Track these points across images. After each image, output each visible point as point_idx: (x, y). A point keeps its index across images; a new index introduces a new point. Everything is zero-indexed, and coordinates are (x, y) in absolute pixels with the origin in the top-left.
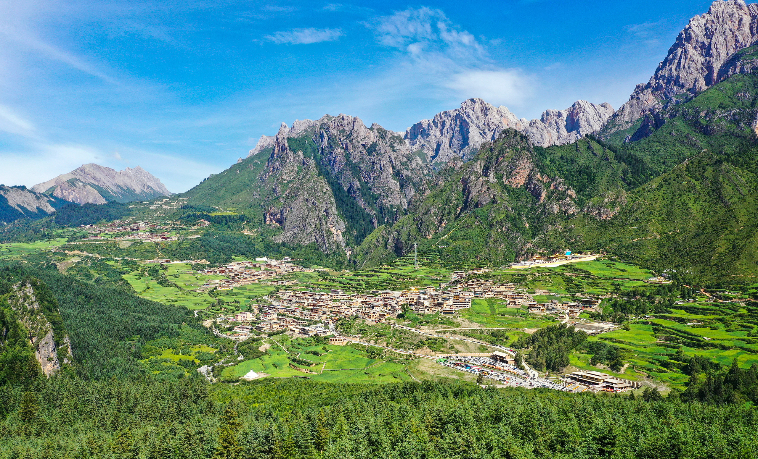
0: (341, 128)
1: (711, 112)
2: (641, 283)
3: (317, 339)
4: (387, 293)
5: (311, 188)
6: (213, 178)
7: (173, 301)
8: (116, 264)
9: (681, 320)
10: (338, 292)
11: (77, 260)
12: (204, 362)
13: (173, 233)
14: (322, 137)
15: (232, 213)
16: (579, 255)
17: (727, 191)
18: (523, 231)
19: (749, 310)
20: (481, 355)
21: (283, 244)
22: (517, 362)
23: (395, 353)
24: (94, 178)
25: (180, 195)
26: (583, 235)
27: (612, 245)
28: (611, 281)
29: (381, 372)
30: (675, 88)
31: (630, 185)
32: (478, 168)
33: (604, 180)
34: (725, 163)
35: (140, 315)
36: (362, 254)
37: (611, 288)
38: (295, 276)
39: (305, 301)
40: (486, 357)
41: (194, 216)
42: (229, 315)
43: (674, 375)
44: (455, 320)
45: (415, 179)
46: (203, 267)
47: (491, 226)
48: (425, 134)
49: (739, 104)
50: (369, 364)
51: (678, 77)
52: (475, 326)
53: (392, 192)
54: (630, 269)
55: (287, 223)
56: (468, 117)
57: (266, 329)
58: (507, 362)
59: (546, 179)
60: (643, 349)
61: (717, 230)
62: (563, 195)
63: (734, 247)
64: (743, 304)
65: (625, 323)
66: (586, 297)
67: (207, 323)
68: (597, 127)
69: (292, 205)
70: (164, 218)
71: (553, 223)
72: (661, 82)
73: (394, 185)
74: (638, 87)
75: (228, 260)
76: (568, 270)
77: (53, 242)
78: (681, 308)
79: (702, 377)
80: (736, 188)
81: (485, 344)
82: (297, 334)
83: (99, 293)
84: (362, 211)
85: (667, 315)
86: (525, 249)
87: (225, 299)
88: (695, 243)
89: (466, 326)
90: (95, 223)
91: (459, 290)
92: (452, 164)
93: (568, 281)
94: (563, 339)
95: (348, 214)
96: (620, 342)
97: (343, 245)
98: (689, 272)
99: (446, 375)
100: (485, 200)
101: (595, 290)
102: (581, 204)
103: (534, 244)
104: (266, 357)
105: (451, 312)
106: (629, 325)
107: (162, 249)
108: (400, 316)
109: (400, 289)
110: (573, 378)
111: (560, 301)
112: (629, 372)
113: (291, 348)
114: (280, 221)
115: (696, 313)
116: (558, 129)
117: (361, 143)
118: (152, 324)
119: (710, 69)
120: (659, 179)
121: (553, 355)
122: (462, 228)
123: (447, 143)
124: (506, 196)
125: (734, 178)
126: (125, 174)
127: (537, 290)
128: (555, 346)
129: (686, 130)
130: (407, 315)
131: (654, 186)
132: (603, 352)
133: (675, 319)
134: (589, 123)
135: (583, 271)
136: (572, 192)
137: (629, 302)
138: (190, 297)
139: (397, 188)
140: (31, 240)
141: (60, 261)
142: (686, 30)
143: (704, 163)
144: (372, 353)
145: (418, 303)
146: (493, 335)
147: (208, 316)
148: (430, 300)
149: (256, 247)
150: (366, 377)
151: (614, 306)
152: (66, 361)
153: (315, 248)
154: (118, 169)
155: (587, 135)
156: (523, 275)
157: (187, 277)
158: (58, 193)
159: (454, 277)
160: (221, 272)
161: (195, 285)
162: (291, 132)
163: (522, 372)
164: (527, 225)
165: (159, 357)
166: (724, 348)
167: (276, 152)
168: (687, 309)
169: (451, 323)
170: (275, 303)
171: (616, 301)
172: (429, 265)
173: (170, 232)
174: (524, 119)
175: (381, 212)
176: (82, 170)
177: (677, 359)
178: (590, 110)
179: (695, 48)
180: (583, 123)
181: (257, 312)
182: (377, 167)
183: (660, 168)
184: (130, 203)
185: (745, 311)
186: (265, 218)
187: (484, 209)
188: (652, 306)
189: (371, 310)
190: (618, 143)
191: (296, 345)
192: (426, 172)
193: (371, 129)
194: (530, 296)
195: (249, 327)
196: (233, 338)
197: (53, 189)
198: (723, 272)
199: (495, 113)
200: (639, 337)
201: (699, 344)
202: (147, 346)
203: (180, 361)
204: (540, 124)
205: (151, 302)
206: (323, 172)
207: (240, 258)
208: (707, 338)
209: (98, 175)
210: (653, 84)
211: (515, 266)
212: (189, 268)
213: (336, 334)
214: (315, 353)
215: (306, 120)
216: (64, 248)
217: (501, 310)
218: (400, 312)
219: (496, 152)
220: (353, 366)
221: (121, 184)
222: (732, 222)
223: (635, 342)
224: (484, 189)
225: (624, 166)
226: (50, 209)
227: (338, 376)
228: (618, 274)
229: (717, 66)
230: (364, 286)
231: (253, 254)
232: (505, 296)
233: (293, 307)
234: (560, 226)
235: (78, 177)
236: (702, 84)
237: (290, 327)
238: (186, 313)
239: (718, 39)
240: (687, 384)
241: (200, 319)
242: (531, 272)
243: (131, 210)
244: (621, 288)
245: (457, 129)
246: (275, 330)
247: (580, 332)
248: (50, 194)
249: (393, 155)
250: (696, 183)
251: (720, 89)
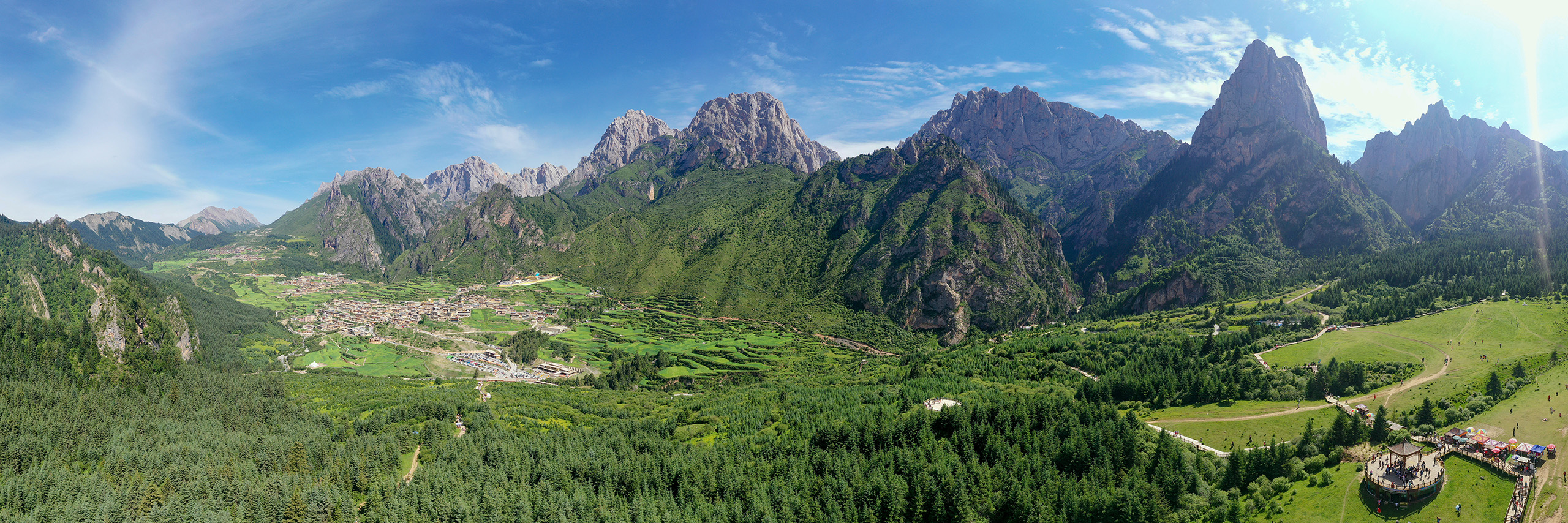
0: (378, 177)
1: (625, 182)
2: (583, 297)
3: (361, 338)
4: (411, 303)
5: (357, 222)
6: (288, 214)
7: (262, 304)
8: (226, 277)
9: (607, 323)
10: (376, 302)
11: (203, 273)
12: (282, 352)
13: (262, 255)
14: (365, 184)
15: (301, 240)
16: (545, 277)
17: (634, 236)
18: (507, 258)
19: (645, 315)
20: (477, 352)
21: (337, 263)
22: (503, 357)
23: (416, 351)
24: (212, 216)
25: (267, 227)
26: (547, 262)
27: (566, 270)
28: (565, 296)
29: (406, 366)
30: (605, 162)
31: (578, 228)
32: (477, 211)
33: (561, 223)
34: (633, 218)
35: (241, 316)
36: (393, 271)
37: (565, 301)
38: (345, 287)
39: (352, 308)
40: (481, 354)
41: (276, 242)
42: (299, 316)
43: (603, 362)
44: (459, 326)
45: (432, 215)
46: (281, 279)
47: (485, 253)
48: (439, 180)
49: (641, 179)
50: (397, 359)
51: (607, 155)
52: (474, 330)
53: (415, 225)
54: (577, 286)
55: (340, 247)
56: (470, 169)
57: (324, 328)
58: (495, 357)
59: (523, 221)
60: (584, 345)
61: (628, 262)
62: (534, 233)
63: (637, 274)
64: (641, 311)
65: (573, 325)
66: (549, 308)
67: (284, 322)
68: (557, 183)
69: (343, 235)
70: (256, 244)
71: (528, 252)
72: (597, 157)
73: (417, 220)
74: (583, 158)
75: (299, 275)
76: (537, 288)
77: (189, 261)
78: (607, 315)
79: (619, 362)
80: (638, 234)
81: (481, 344)
82: (346, 334)
83: (215, 300)
84: (393, 238)
85: (599, 320)
86: (509, 271)
87: (296, 303)
88: (615, 270)
89: (467, 331)
90: (213, 247)
91: (462, 303)
92: (458, 205)
93: (537, 296)
94: (534, 339)
95: (384, 241)
96: (570, 341)
97: (380, 264)
98: (613, 289)
99: (453, 369)
100: (481, 235)
101: (555, 302)
102: (546, 239)
103: (515, 268)
104: (324, 350)
105: (456, 320)
106: (576, 328)
107: (255, 267)
108: (420, 323)
109: (420, 300)
110: (540, 368)
111: (531, 310)
112: (575, 362)
113: (342, 345)
114: (334, 246)
115: (616, 318)
116: (531, 181)
117: (393, 188)
118: (248, 323)
119: (625, 153)
120: (595, 226)
121: (527, 352)
122: (465, 255)
123: (455, 188)
124: (495, 232)
125: (637, 228)
126: (231, 212)
127: (516, 303)
128: (528, 345)
129: (611, 192)
130: (425, 322)
131: (592, 230)
132: (559, 349)
133: (603, 322)
134: (552, 179)
135: (547, 289)
136: (540, 231)
137: (575, 310)
138: (273, 301)
139: (419, 221)
140: (177, 259)
141: (193, 274)
142: (612, 125)
143: (621, 217)
144: (400, 351)
145: (434, 313)
146: (486, 337)
147: (285, 316)
148: (442, 311)
149: (318, 265)
150: (395, 370)
151: (567, 313)
152: (196, 348)
153: (359, 266)
154: (227, 210)
155: (550, 191)
156: (507, 292)
157: (271, 286)
158: (192, 227)
159: (459, 292)
160: (294, 283)
161: (277, 293)
162: (342, 180)
163: (506, 365)
164: (510, 253)
165: (253, 347)
166: (631, 342)
167: (332, 195)
168: (610, 315)
169: (457, 329)
170: (331, 309)
171: (568, 310)
172: (441, 282)
173: (260, 254)
174: (508, 173)
175: (407, 239)
176: (205, 211)
177: (604, 351)
178: (553, 170)
179: (617, 138)
180: (548, 179)
181: (318, 315)
182: (404, 206)
183: (596, 217)
184: (235, 233)
185: (642, 316)
186: (324, 244)
187: (480, 241)
188: (590, 313)
189: (399, 318)
190: (570, 197)
191: (346, 342)
192: (439, 210)
193: (400, 178)
194: (512, 306)
195: (313, 326)
196: (301, 334)
197: (189, 224)
198: (631, 290)
199: (489, 168)
200: (582, 336)
201: (617, 340)
202: (245, 339)
203: (266, 351)
204: (519, 177)
205: (247, 305)
206: (366, 211)
207: (306, 273)
208: (622, 336)
209: (216, 214)
210: (592, 158)
211: (502, 285)
212: (273, 280)
213: (374, 335)
214: (359, 350)
215: (353, 171)
216: (195, 265)
217: (492, 318)
218: (420, 320)
219: (489, 200)
220: (386, 361)
221: (229, 219)
222: (636, 257)
223: (580, 340)
224: (480, 227)
225: (574, 214)
226: (188, 238)
227: (375, 368)
228: (570, 290)
229: (629, 152)
230: (394, 297)
231: (315, 270)
232: (495, 307)
233: (343, 312)
234: (532, 255)
235: (204, 216)
236: (620, 161)
237: (341, 328)
238: (270, 314)
239: (630, 134)
240: (610, 368)
241: (279, 318)
242: (512, 289)
243: (235, 238)
244: (571, 301)
245: (462, 178)
246: (331, 330)
247: (544, 334)
248: (187, 227)
249: (416, 197)
250: (617, 229)
251: (630, 168)
